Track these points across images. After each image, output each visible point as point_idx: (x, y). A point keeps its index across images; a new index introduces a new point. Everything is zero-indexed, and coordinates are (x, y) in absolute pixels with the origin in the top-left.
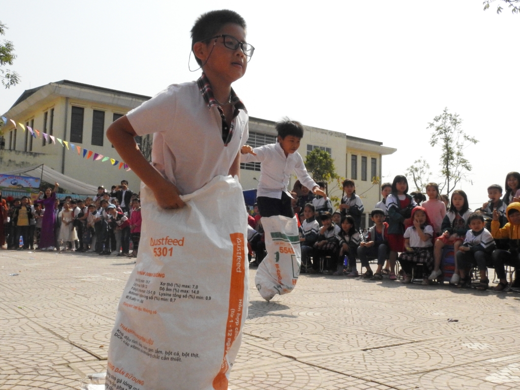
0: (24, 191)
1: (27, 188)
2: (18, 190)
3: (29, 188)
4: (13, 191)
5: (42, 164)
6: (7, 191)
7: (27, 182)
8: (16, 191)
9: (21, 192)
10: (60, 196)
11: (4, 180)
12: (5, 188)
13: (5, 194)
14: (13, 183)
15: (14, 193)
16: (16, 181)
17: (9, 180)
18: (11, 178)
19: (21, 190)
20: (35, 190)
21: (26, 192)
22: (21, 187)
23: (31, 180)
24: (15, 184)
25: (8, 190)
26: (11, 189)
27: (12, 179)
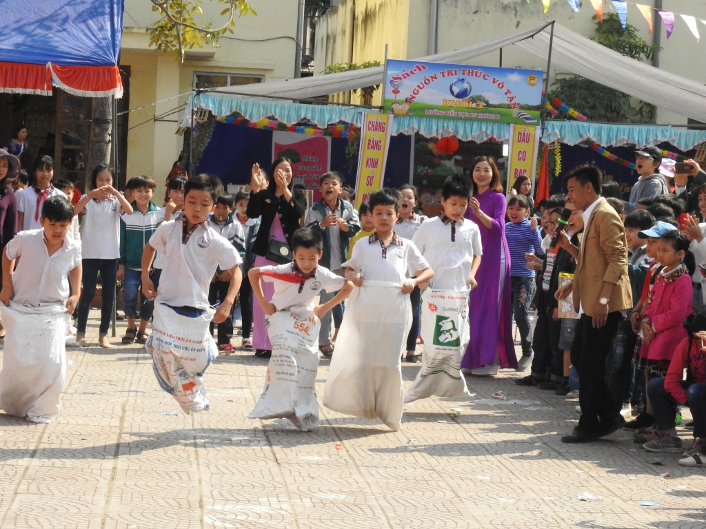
0: (493, 117)
1: (499, 106)
2: (474, 115)
3: (509, 107)
4: (457, 119)
5: (550, 20)
6: (438, 118)
7: (501, 86)
8: (466, 120)
9: (481, 121)
10: (609, 130)
11: (427, 82)
12: (431, 108)
13: (434, 129)
14: (456, 90)
15: (461, 125)
16: (465, 86)
17: (445, 82)
18: (450, 73)
19: (482, 116)
20: (528, 114)
21: (499, 122)
22: (482, 104)
23: (514, 78)
24: (462, 94)
25: (440, 114)
26: (453, 113)
27: (453, 79)
